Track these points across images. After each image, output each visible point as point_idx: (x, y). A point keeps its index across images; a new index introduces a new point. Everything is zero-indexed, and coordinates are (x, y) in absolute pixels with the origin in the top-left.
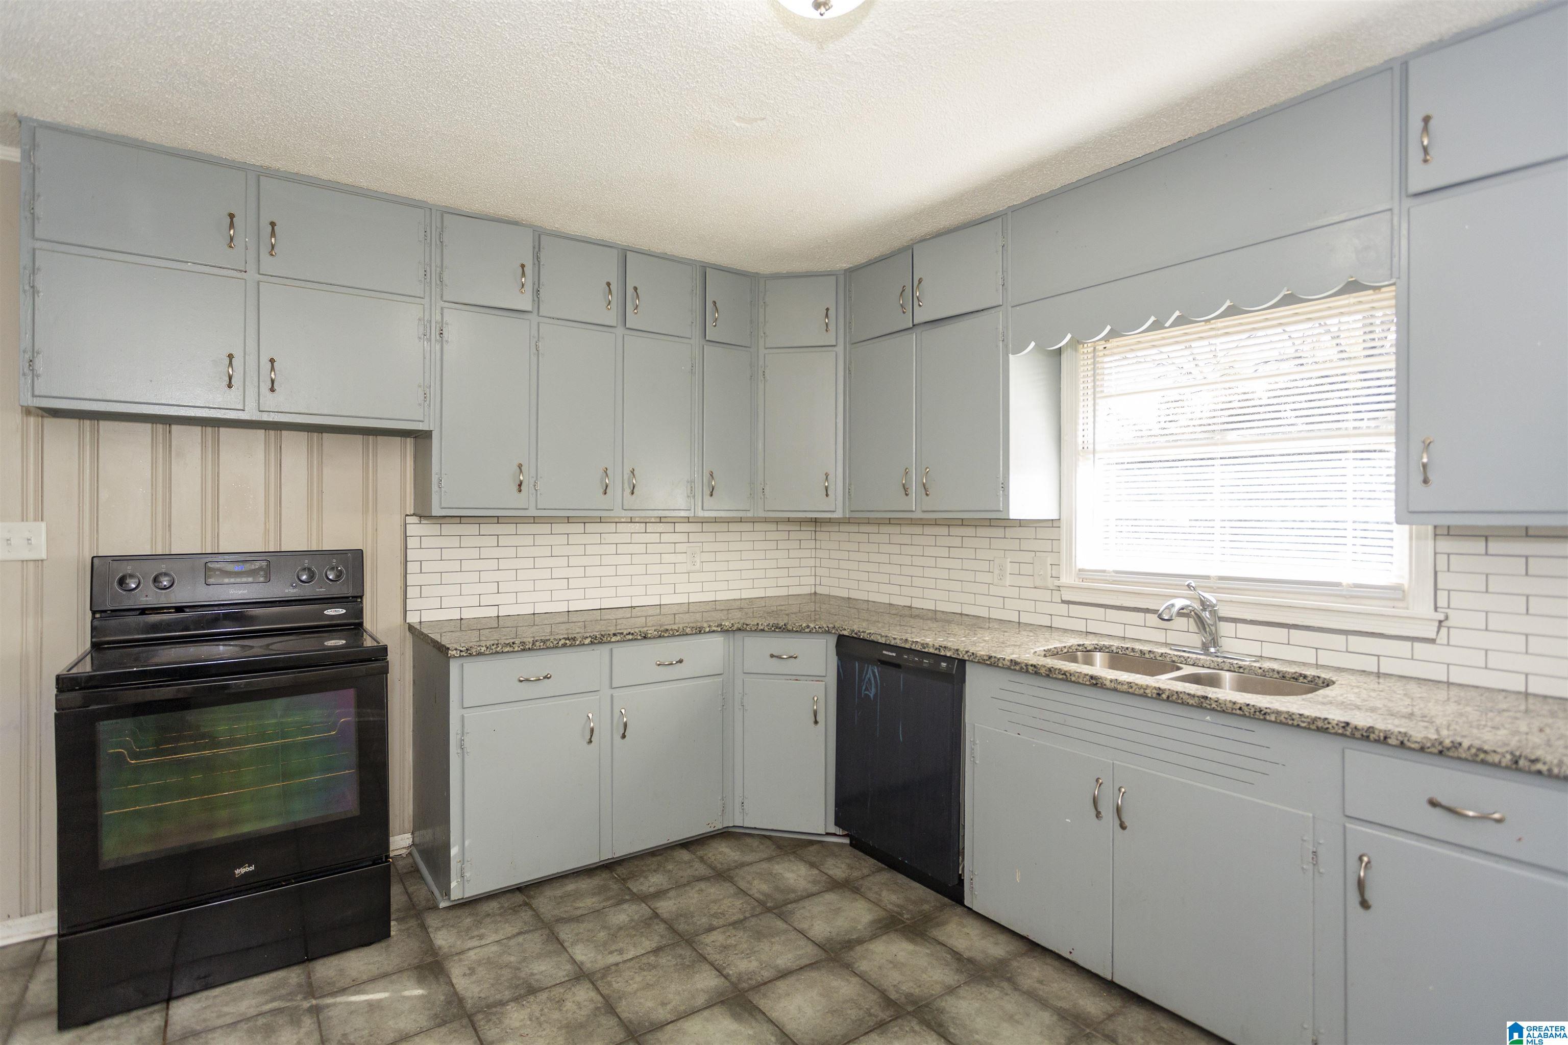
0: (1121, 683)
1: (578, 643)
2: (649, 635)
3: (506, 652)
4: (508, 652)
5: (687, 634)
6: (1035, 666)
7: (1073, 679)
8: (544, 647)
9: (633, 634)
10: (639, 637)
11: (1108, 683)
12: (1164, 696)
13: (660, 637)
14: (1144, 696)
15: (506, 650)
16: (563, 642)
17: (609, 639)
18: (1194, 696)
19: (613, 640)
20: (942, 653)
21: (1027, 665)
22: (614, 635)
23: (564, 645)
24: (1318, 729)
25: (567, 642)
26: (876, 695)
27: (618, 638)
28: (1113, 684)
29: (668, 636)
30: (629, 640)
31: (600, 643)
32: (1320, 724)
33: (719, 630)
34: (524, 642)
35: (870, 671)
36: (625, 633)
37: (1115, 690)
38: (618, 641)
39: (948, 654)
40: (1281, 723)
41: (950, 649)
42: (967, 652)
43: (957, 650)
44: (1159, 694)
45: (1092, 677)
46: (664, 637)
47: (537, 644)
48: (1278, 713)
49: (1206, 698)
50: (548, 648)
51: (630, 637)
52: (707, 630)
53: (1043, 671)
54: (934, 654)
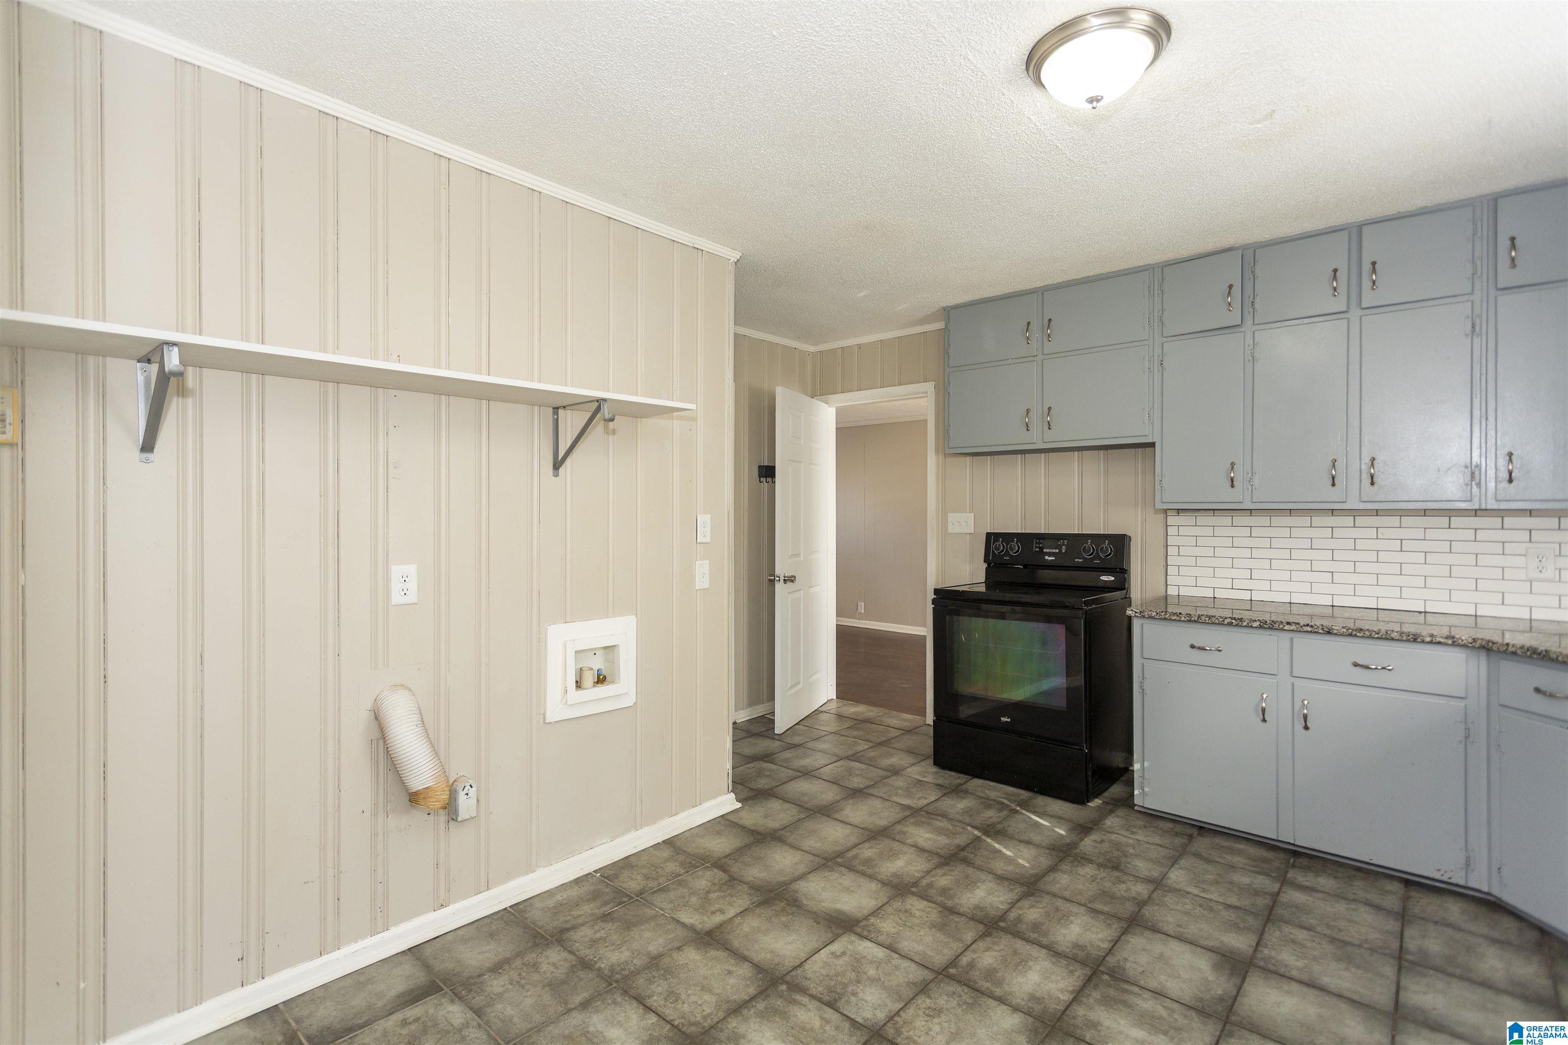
1: (1245, 624)
2: (1335, 632)
3: (1174, 620)
4: (1175, 620)
5: (1392, 639)
8: (1209, 622)
9: (1312, 626)
10: (1321, 631)
13: (1350, 635)
15: (1174, 618)
16: (1228, 620)
17: (1281, 626)
19: (1285, 628)
22: (1288, 623)
23: (1230, 624)
25: (1234, 621)
27: (1293, 627)
29: (1362, 637)
30: (1307, 632)
31: (1269, 628)
33: (1450, 642)
34: (1190, 614)
36: (1302, 624)
38: (1292, 630)
46: (1356, 636)
47: (1203, 618)
50: (1213, 623)
51: (1309, 629)
52: (1428, 639)
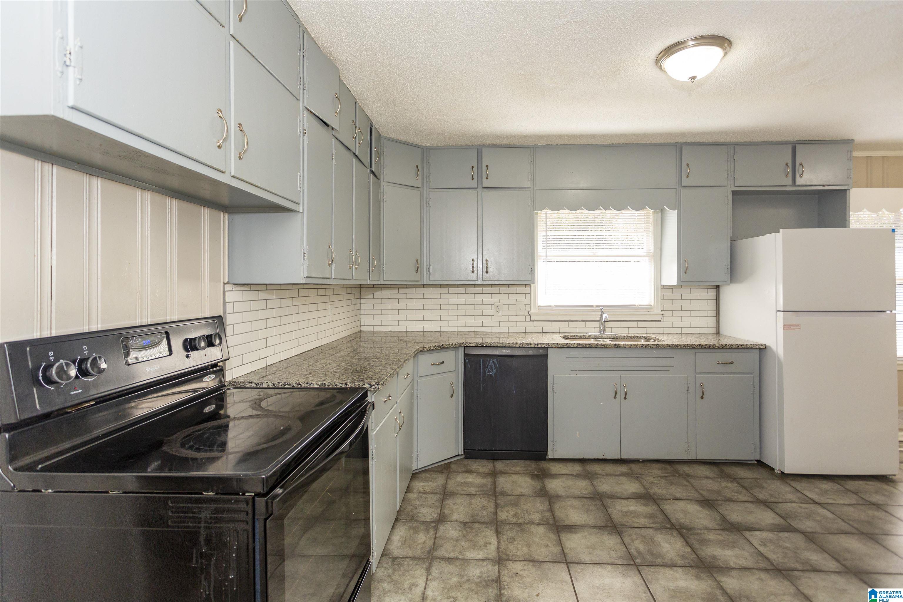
0: (628, 345)
6: (590, 344)
7: (607, 347)
11: (622, 346)
12: (644, 347)
14: (637, 348)
18: (654, 345)
20: (540, 346)
21: (586, 344)
24: (693, 348)
26: (496, 374)
28: (624, 346)
32: (693, 346)
35: (491, 362)
37: (625, 348)
39: (543, 346)
40: (682, 348)
41: (544, 344)
42: (554, 344)
43: (548, 344)
44: (642, 346)
45: (615, 345)
48: (681, 345)
49: (658, 345)
53: (593, 346)
54: (535, 347)
